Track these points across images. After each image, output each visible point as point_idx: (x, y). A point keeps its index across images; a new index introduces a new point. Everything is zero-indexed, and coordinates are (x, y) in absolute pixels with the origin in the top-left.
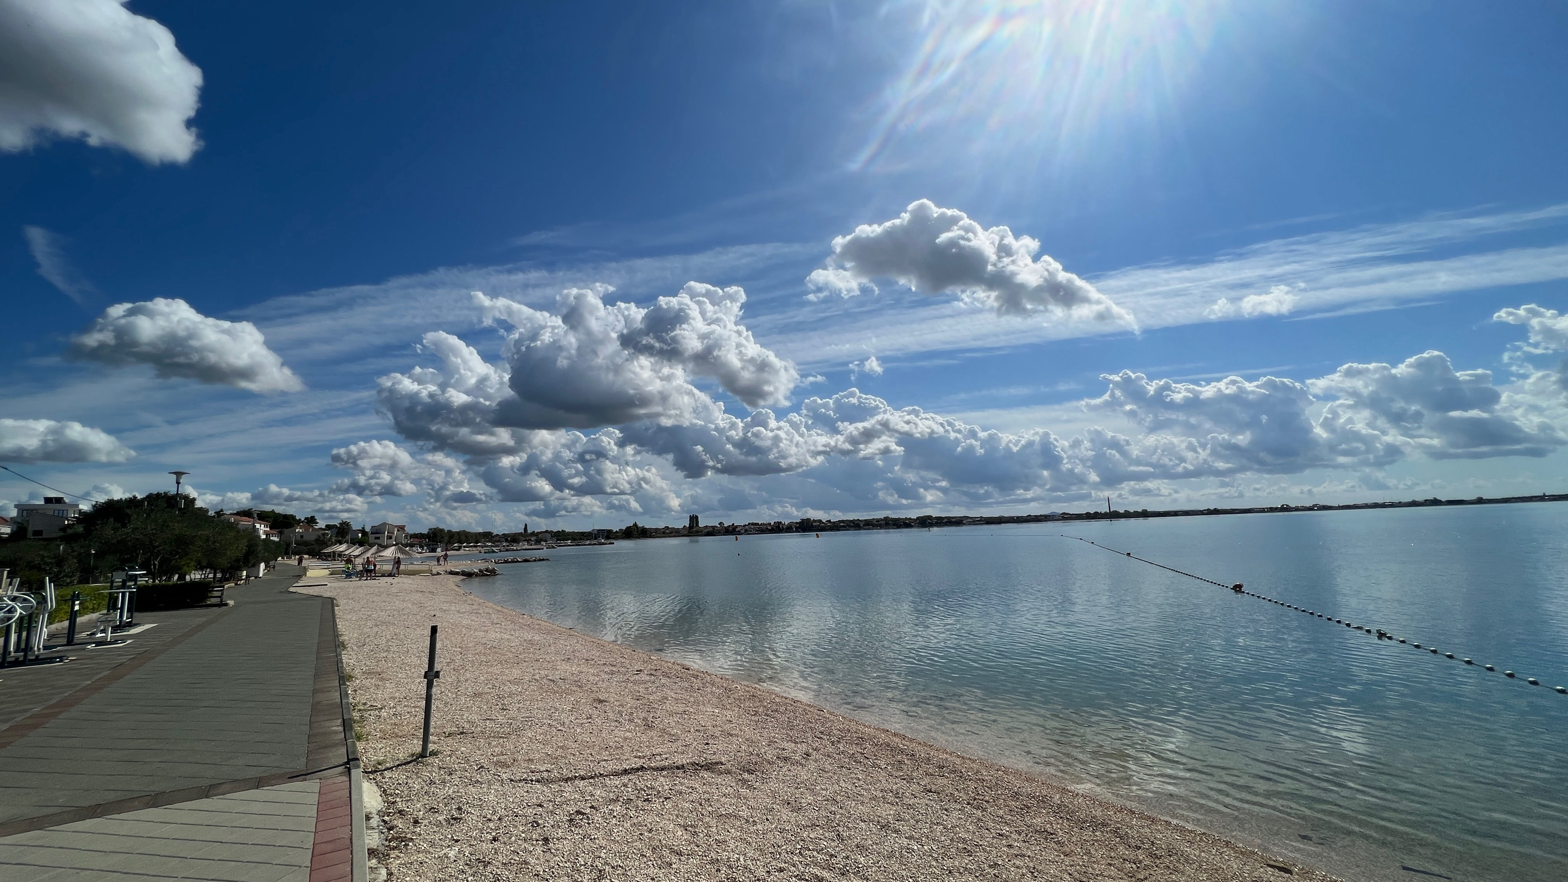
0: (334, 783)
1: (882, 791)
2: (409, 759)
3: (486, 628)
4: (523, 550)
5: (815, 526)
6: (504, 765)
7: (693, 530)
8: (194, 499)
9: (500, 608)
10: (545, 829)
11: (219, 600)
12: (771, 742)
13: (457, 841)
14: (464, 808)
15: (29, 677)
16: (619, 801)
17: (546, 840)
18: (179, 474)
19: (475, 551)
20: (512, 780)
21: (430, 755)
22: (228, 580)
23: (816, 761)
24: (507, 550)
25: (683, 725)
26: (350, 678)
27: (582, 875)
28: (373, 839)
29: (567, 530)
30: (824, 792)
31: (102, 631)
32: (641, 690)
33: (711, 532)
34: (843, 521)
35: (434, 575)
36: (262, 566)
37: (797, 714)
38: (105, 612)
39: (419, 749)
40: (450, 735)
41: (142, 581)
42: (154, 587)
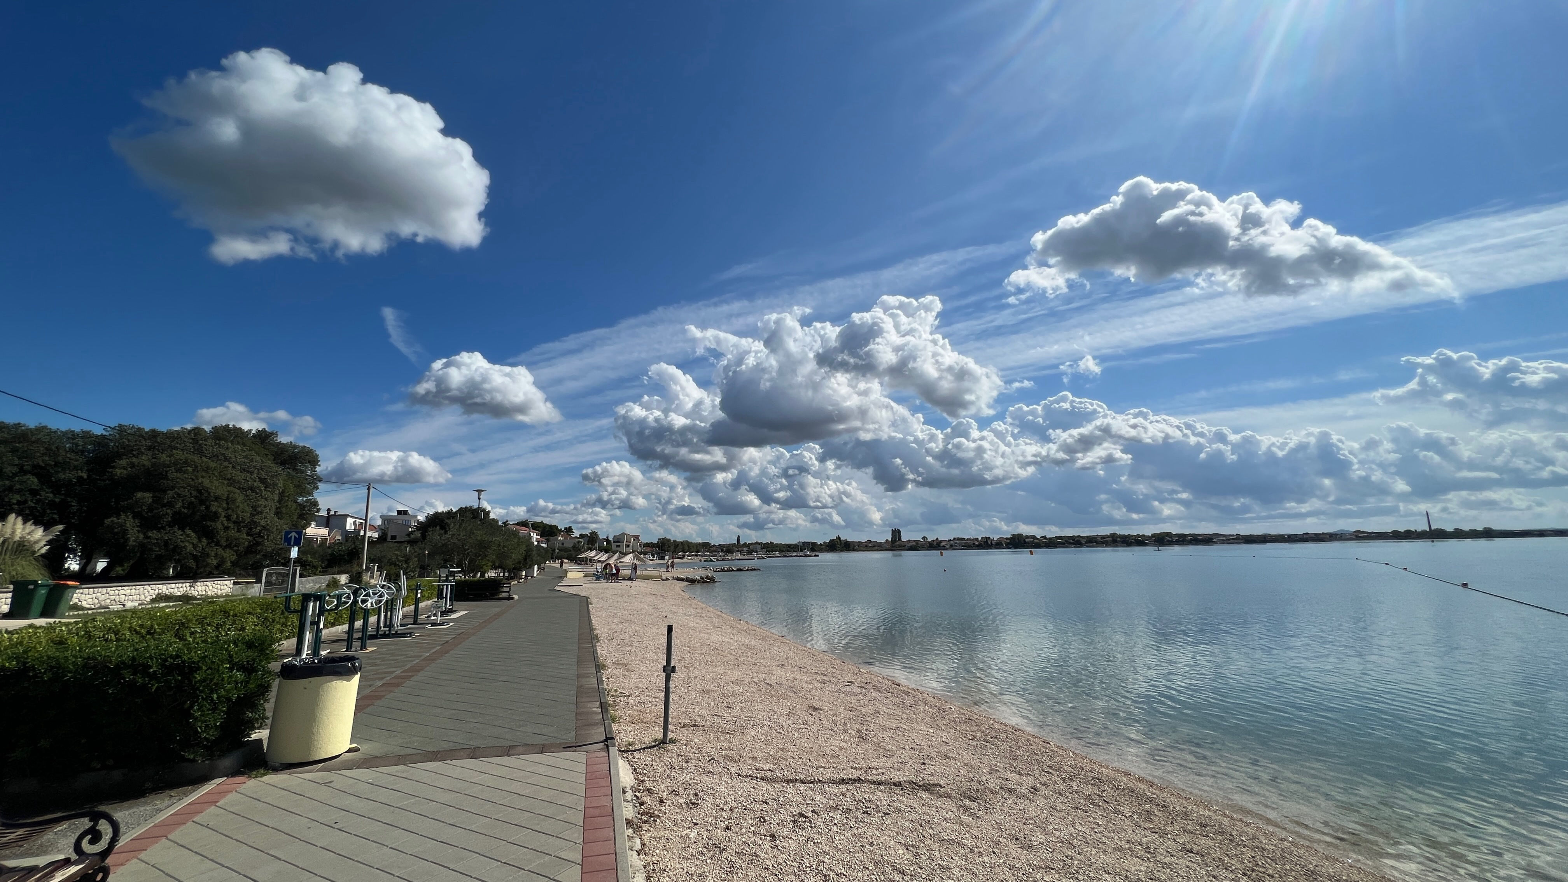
0: (597, 757)
1: (1128, 842)
2: (653, 744)
3: (709, 631)
4: (737, 560)
5: (1028, 543)
6: (732, 760)
7: (896, 544)
8: (489, 512)
9: (719, 613)
10: (772, 825)
11: (507, 594)
12: (993, 770)
13: (696, 824)
14: (700, 794)
15: (393, 647)
16: (838, 809)
17: (773, 836)
18: (479, 491)
19: (696, 560)
20: (739, 775)
21: (670, 742)
22: (512, 578)
23: (1046, 797)
24: (723, 560)
25: (898, 741)
26: (604, 667)
27: (808, 876)
28: (628, 811)
29: (775, 543)
30: (1058, 833)
31: (435, 615)
32: (853, 701)
33: (915, 546)
34: (1060, 538)
35: (663, 580)
36: (536, 567)
37: (1020, 744)
38: (436, 600)
39: (660, 736)
40: (684, 726)
41: (458, 577)
42: (466, 581)
